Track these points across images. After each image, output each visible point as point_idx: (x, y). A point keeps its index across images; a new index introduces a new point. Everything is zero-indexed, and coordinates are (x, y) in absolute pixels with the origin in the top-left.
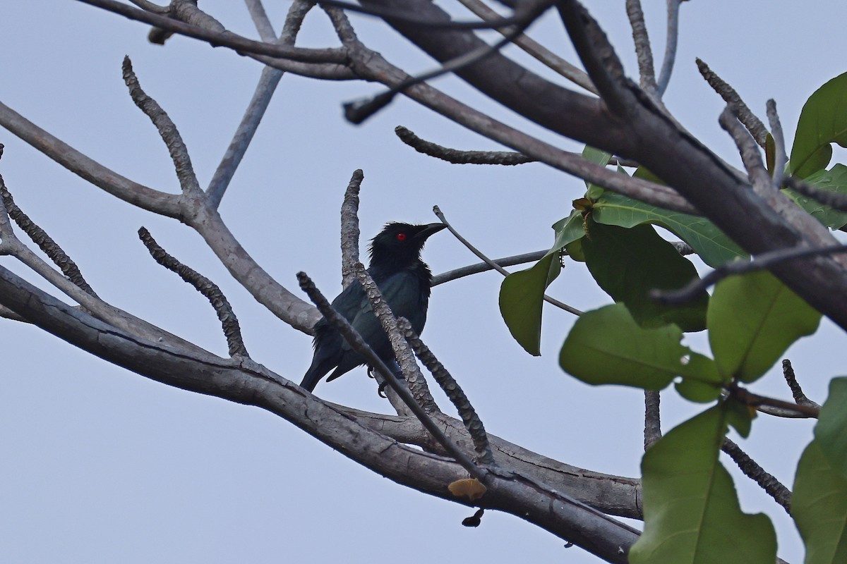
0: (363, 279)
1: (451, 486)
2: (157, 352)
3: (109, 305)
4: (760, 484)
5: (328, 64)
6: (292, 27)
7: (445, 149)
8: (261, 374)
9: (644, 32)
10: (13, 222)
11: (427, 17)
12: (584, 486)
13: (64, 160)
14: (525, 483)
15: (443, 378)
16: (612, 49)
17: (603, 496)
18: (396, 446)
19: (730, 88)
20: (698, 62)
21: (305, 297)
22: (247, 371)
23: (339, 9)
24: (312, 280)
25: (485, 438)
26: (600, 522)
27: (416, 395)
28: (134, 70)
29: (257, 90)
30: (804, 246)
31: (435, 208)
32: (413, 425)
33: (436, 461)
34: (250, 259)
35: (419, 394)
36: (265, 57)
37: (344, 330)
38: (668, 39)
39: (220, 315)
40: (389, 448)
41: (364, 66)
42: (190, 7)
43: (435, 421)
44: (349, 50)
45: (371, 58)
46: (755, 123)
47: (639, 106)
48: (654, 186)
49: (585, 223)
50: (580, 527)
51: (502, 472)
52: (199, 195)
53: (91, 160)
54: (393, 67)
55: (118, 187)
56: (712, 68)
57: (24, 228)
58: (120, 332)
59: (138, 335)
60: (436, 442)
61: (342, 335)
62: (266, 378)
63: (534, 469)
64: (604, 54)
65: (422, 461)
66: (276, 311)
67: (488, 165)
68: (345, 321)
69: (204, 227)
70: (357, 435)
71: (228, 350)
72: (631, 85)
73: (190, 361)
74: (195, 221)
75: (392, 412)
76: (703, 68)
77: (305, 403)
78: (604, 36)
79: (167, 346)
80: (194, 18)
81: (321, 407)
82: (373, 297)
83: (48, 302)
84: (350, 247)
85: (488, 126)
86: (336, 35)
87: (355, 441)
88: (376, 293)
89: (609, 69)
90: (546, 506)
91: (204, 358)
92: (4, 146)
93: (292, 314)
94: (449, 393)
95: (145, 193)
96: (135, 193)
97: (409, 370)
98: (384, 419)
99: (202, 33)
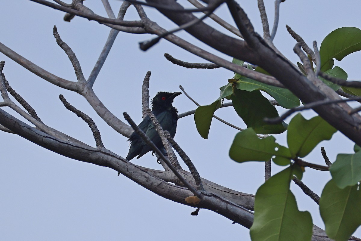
0: (151, 115)
1: (186, 199)
2: (67, 145)
3: (48, 126)
4: (311, 198)
5: (135, 27)
6: (122, 14)
7: (184, 62)
8: (109, 154)
9: (265, 15)
10: (9, 93)
11: (174, 7)
12: (241, 199)
13: (30, 68)
14: (216, 198)
15: (183, 155)
16: (249, 20)
17: (248, 203)
18: (164, 183)
19: (300, 37)
20: (287, 26)
21: (126, 122)
22: (103, 153)
23: (140, 5)
24: (129, 116)
25: (200, 179)
26: (247, 213)
27: (172, 163)
28: (58, 31)
29: (108, 39)
30: (327, 100)
31: (180, 86)
32: (171, 175)
33: (180, 189)
34: (105, 108)
35: (173, 162)
36: (110, 25)
37: (142, 136)
38: (275, 18)
39: (92, 130)
40: (161, 183)
41: (150, 28)
42: (80, 4)
43: (180, 173)
44: (144, 21)
45: (153, 25)
46: (310, 51)
47: (260, 44)
48: (267, 76)
49: (233, 89)
50: (238, 215)
51: (207, 193)
52: (84, 82)
53: (41, 68)
54: (161, 28)
55: (52, 79)
56: (292, 29)
57: (13, 95)
58: (52, 137)
59: (59, 138)
60: (180, 181)
61: (141, 138)
62: (111, 155)
63: (220, 192)
64: (246, 23)
65: (174, 189)
66: (116, 129)
67: (202, 69)
68: (143, 132)
69: (87, 95)
70: (148, 178)
71: (96, 144)
72: (257, 35)
73: (80, 149)
74: (83, 92)
75: (163, 169)
76: (289, 29)
77: (127, 165)
78: (246, 15)
79: (71, 143)
80: (81, 9)
81: (133, 167)
82: (155, 122)
83: (22, 125)
84: (146, 102)
85: (200, 52)
86: (138, 15)
87: (147, 181)
88: (156, 121)
89: (248, 29)
90: (225, 207)
91: (86, 148)
92: (5, 62)
93: (122, 130)
94: (185, 161)
95: (62, 81)
96: (58, 81)
97: (169, 152)
98: (159, 172)
99: (84, 15)
